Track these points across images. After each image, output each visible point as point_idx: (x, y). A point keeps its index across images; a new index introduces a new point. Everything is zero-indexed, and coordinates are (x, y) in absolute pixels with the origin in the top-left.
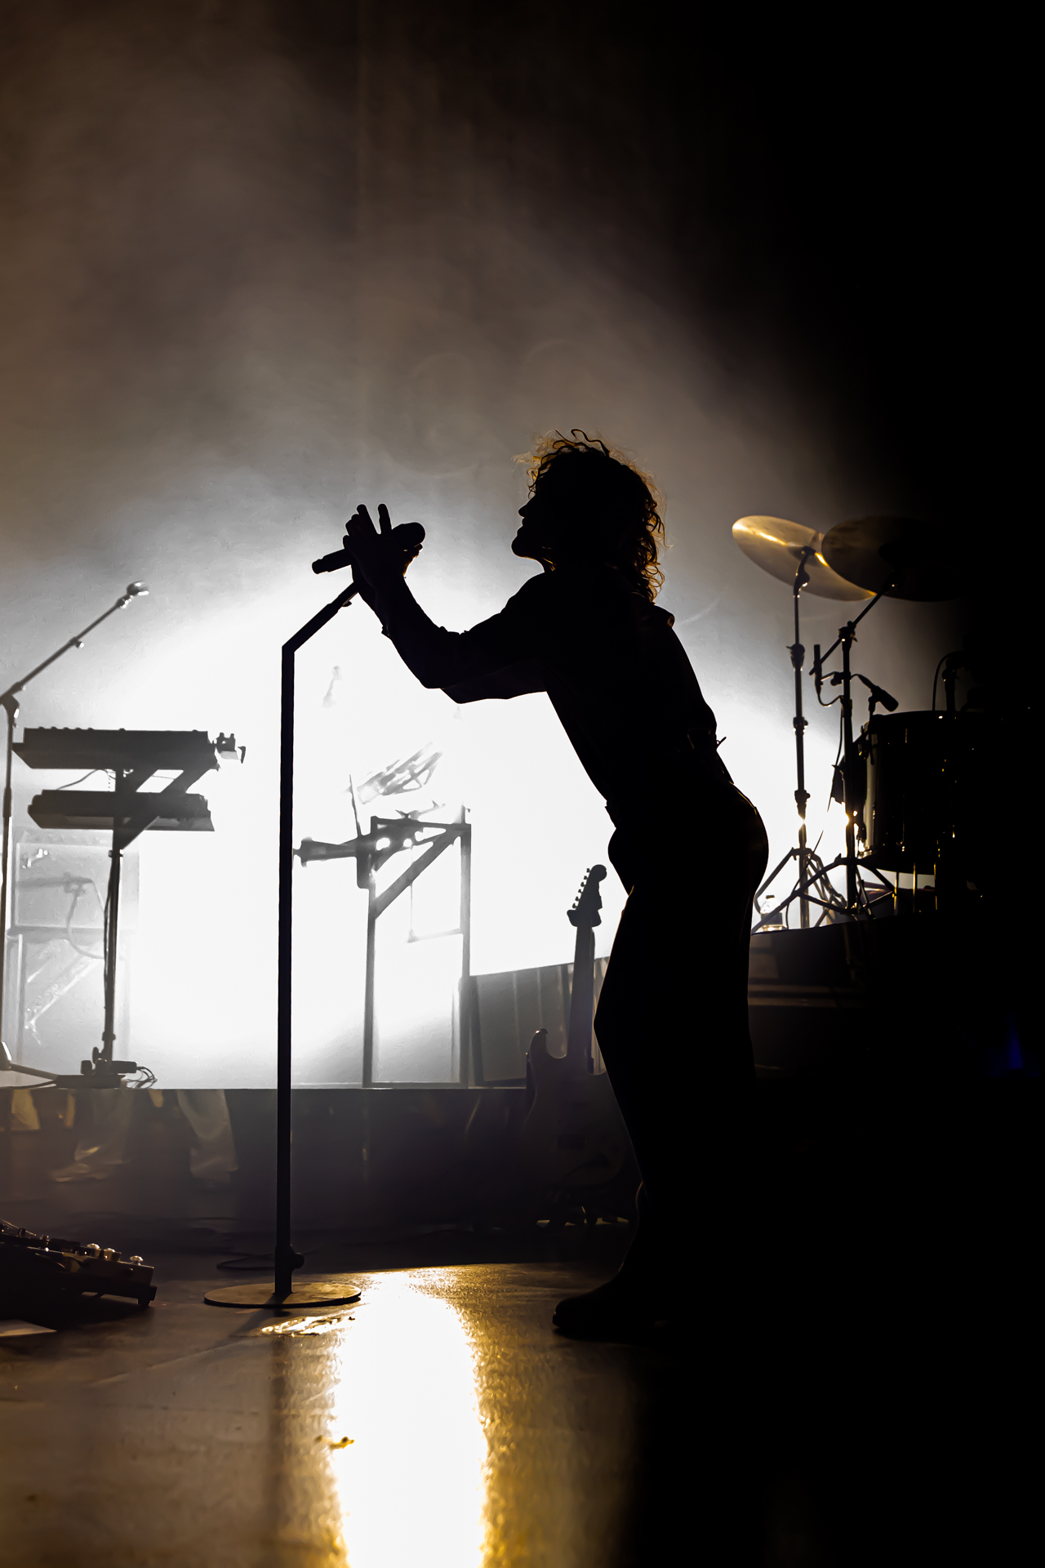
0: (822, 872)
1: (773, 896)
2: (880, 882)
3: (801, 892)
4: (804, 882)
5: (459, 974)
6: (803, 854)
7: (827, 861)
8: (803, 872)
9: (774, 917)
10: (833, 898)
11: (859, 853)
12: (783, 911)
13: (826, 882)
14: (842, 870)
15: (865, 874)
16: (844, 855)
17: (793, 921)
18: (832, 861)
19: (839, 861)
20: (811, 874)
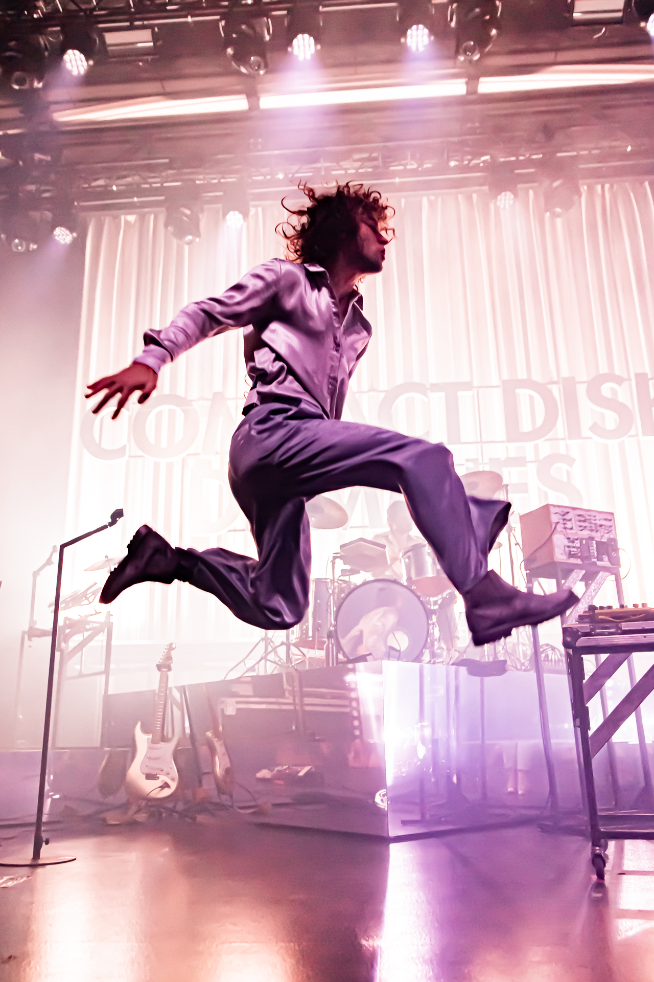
0: (274, 649)
2: (300, 654)
3: (264, 658)
4: (267, 653)
6: (267, 640)
7: (277, 644)
8: (266, 648)
10: (279, 661)
11: (292, 640)
12: (256, 666)
13: (276, 653)
14: (284, 648)
15: (294, 650)
16: (285, 641)
17: (260, 671)
18: (280, 644)
19: (282, 644)
20: (270, 649)
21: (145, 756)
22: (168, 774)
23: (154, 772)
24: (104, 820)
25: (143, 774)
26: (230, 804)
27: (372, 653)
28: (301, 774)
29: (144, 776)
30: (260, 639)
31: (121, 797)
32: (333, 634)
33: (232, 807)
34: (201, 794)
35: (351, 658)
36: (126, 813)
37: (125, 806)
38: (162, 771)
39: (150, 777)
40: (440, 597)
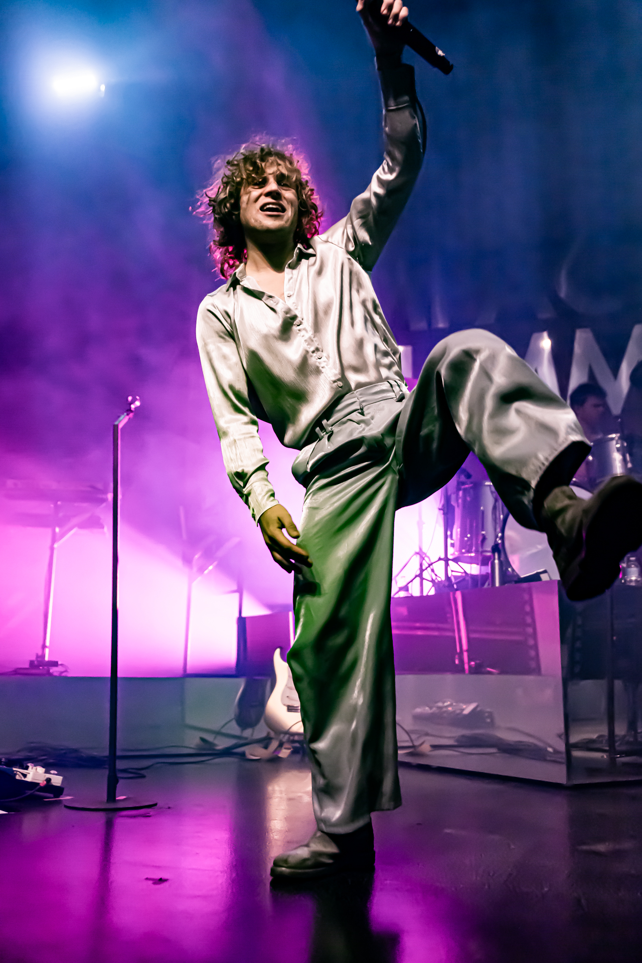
0: (431, 564)
1: (404, 577)
2: (462, 571)
3: (420, 575)
4: (421, 570)
5: (237, 615)
6: (421, 554)
7: (433, 559)
8: (421, 564)
9: (405, 588)
10: (436, 579)
11: (451, 555)
12: (410, 585)
13: (433, 570)
14: (442, 563)
15: (453, 566)
16: (443, 556)
17: (415, 591)
18: (437, 559)
19: (440, 559)
20: (425, 565)
21: (286, 685)
24: (243, 755)
25: (284, 705)
27: (548, 571)
28: (466, 712)
29: (286, 708)
30: (413, 553)
31: (260, 731)
32: (500, 547)
35: (522, 577)
36: (266, 747)
37: (265, 742)
39: (292, 708)
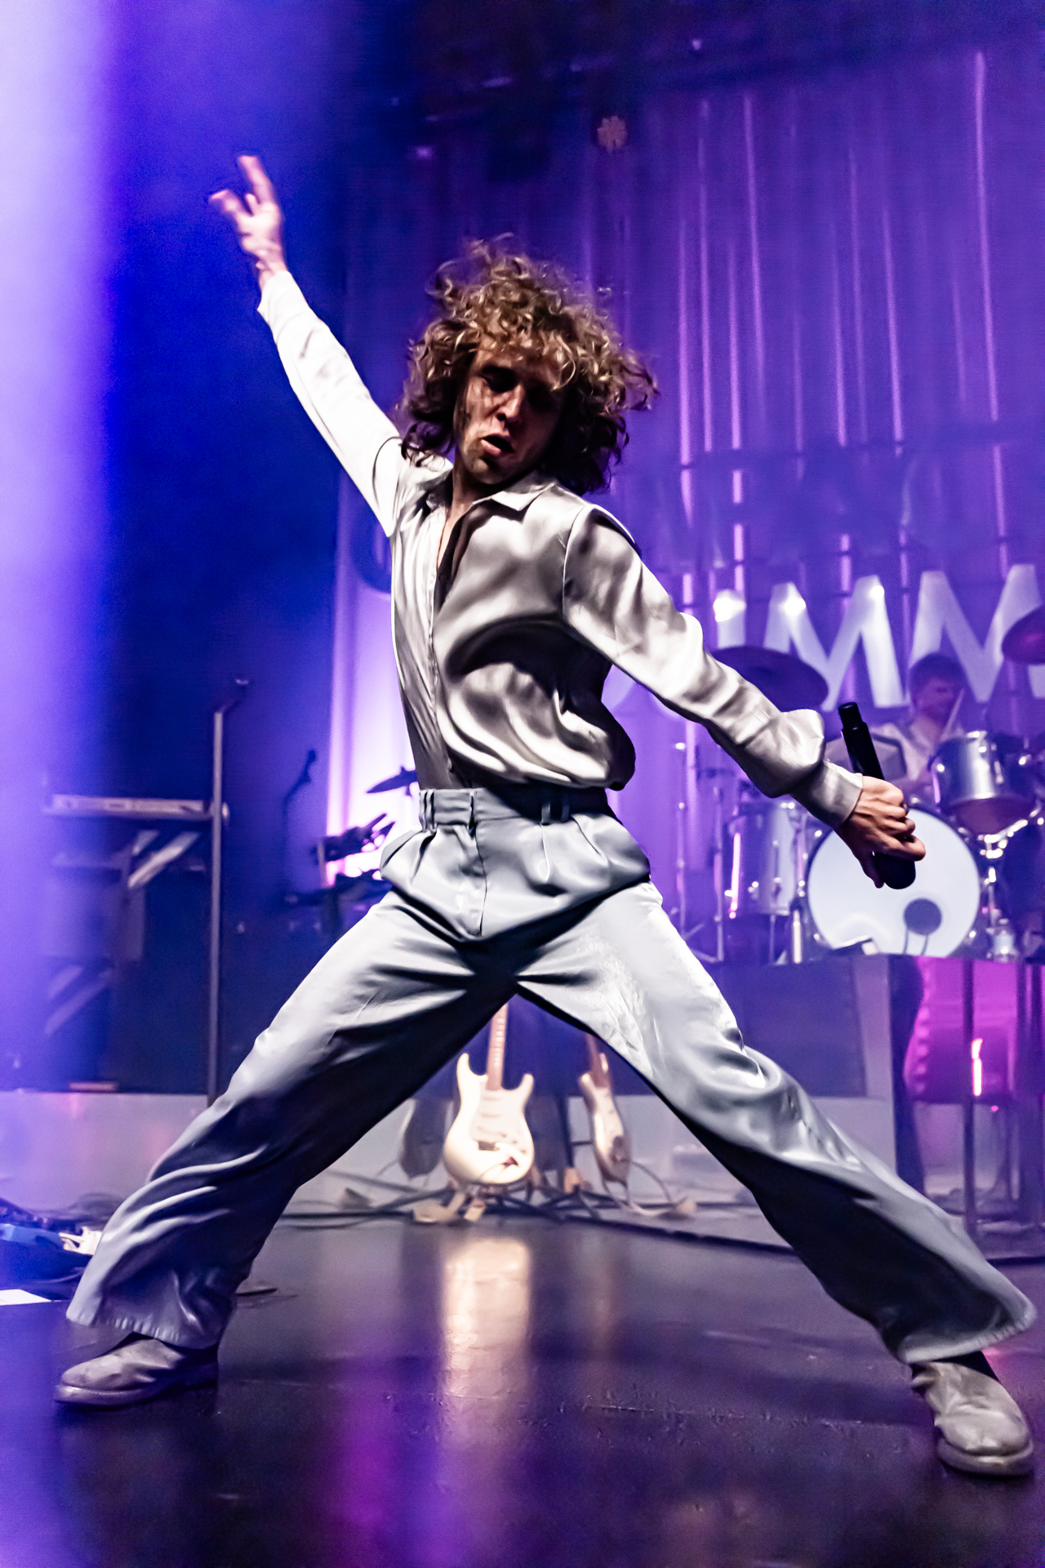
21: (476, 1110)
22: (515, 1142)
23: (489, 1139)
24: (411, 1215)
25: (475, 1141)
26: (623, 1197)
27: (874, 938)
29: (476, 1145)
31: (438, 1180)
32: (803, 901)
33: (626, 1203)
34: (572, 1179)
35: (835, 948)
36: (446, 1205)
37: (445, 1196)
38: (504, 1136)
39: (484, 1146)
40: (1003, 833)
